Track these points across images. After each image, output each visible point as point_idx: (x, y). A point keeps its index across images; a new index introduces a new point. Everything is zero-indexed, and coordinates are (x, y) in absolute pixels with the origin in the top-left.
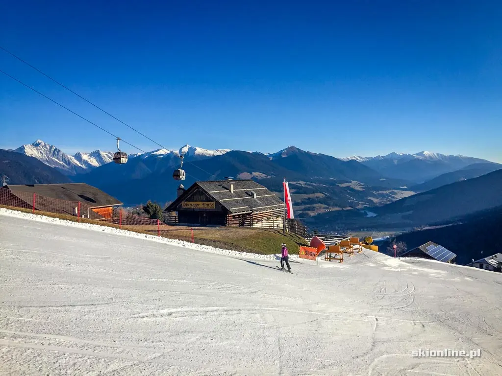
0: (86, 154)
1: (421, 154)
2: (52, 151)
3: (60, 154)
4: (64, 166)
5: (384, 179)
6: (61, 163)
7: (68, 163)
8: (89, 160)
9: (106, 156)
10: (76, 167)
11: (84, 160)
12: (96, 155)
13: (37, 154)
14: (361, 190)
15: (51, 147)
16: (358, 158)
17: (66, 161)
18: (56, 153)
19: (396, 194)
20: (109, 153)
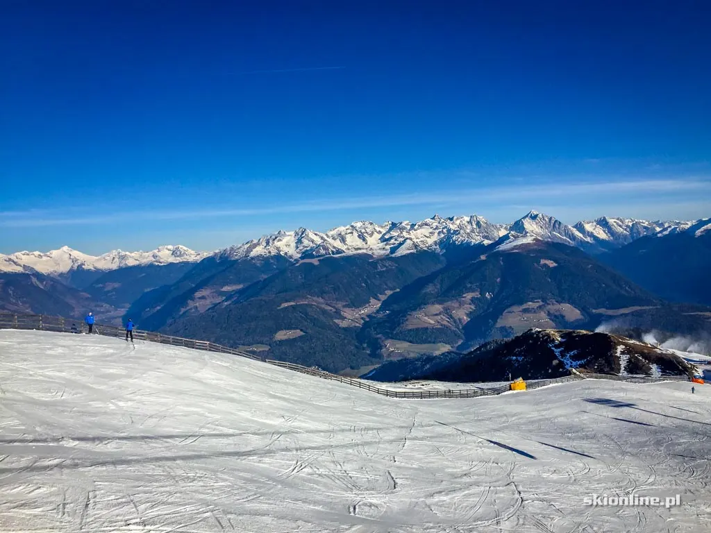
0: (588, 223)
2: (552, 225)
3: (561, 226)
4: (569, 242)
6: (564, 238)
7: (573, 238)
8: (594, 232)
9: (615, 224)
10: (582, 243)
11: (588, 232)
12: (603, 223)
13: (537, 230)
15: (550, 219)
17: (570, 236)
18: (557, 226)
20: (618, 219)
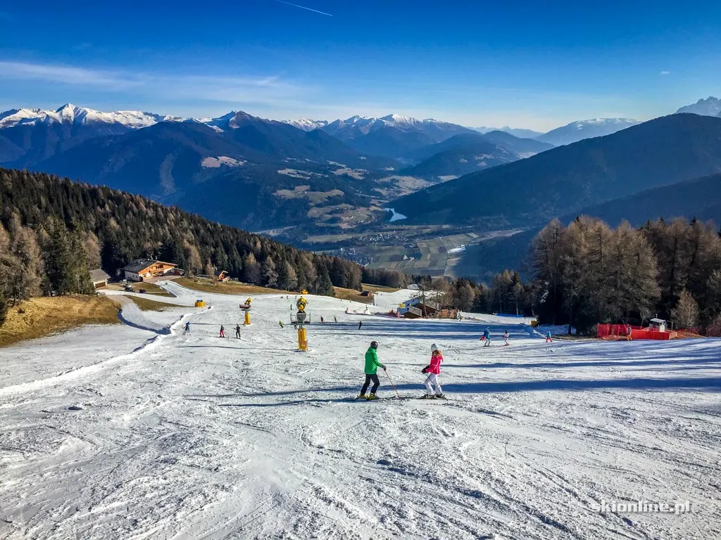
1: (389, 118)
5: (365, 158)
14: (361, 178)
16: (309, 122)
19: (398, 181)
